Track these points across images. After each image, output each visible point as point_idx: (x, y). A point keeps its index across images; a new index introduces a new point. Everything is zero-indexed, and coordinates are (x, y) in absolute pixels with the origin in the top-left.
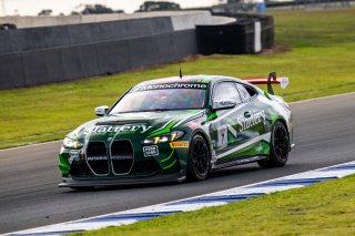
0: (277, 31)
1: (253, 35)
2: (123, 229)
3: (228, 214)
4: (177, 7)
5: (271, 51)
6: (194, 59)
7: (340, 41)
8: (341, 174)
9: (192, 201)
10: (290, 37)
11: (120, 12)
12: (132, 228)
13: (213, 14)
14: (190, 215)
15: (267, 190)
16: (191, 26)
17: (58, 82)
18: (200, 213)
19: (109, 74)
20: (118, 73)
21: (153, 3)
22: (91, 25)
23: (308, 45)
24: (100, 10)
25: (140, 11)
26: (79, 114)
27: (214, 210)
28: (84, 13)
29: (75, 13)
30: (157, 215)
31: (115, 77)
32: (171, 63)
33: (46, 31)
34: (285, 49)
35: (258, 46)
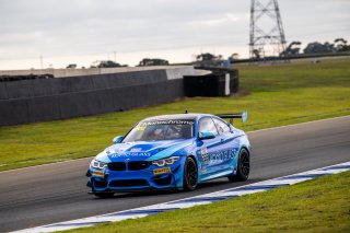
0: (241, 80)
1: (224, 82)
2: (138, 220)
3: (212, 210)
4: (166, 63)
5: (237, 95)
6: (182, 100)
7: (285, 88)
8: (291, 182)
9: (187, 201)
10: (250, 84)
11: (125, 66)
12: (145, 220)
13: (196, 68)
14: (185, 211)
15: (240, 193)
16: (180, 76)
17: (84, 116)
18: (193, 209)
19: (121, 110)
20: (127, 109)
21: (149, 60)
22: (109, 75)
23: (263, 91)
24: (111, 64)
25: (140, 65)
26: (101, 139)
27: (203, 207)
28: (99, 67)
29: (92, 67)
30: (162, 210)
31: (125, 113)
32: (166, 103)
33: (76, 79)
34: (246, 93)
35: (227, 91)
